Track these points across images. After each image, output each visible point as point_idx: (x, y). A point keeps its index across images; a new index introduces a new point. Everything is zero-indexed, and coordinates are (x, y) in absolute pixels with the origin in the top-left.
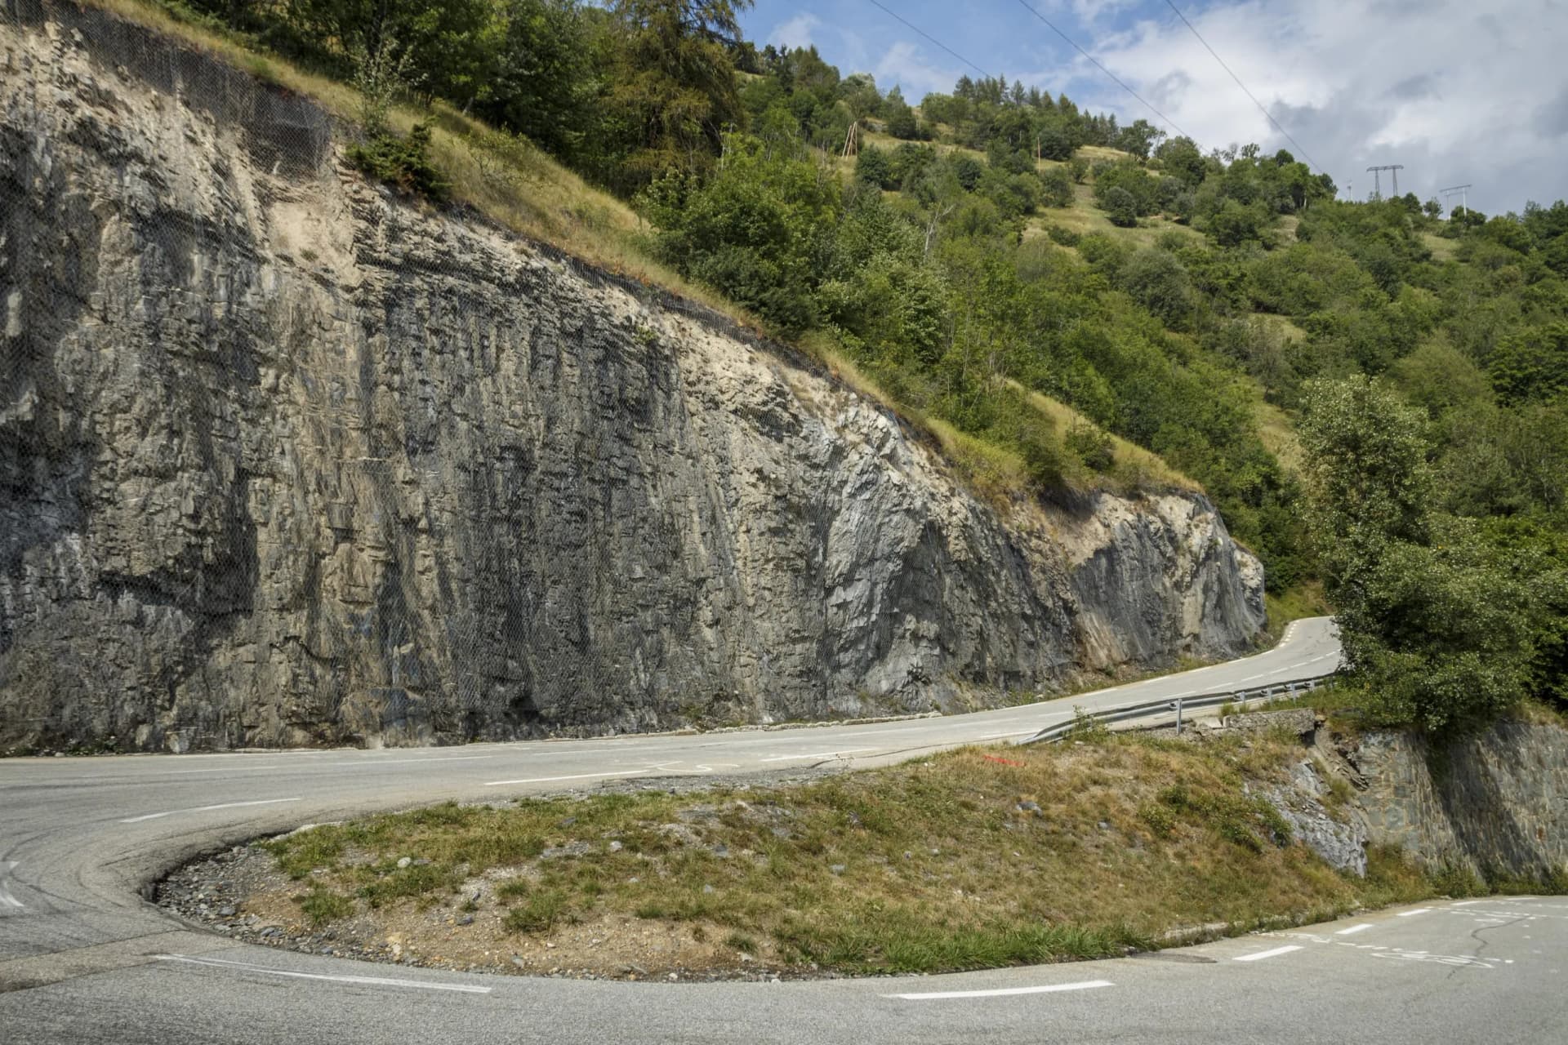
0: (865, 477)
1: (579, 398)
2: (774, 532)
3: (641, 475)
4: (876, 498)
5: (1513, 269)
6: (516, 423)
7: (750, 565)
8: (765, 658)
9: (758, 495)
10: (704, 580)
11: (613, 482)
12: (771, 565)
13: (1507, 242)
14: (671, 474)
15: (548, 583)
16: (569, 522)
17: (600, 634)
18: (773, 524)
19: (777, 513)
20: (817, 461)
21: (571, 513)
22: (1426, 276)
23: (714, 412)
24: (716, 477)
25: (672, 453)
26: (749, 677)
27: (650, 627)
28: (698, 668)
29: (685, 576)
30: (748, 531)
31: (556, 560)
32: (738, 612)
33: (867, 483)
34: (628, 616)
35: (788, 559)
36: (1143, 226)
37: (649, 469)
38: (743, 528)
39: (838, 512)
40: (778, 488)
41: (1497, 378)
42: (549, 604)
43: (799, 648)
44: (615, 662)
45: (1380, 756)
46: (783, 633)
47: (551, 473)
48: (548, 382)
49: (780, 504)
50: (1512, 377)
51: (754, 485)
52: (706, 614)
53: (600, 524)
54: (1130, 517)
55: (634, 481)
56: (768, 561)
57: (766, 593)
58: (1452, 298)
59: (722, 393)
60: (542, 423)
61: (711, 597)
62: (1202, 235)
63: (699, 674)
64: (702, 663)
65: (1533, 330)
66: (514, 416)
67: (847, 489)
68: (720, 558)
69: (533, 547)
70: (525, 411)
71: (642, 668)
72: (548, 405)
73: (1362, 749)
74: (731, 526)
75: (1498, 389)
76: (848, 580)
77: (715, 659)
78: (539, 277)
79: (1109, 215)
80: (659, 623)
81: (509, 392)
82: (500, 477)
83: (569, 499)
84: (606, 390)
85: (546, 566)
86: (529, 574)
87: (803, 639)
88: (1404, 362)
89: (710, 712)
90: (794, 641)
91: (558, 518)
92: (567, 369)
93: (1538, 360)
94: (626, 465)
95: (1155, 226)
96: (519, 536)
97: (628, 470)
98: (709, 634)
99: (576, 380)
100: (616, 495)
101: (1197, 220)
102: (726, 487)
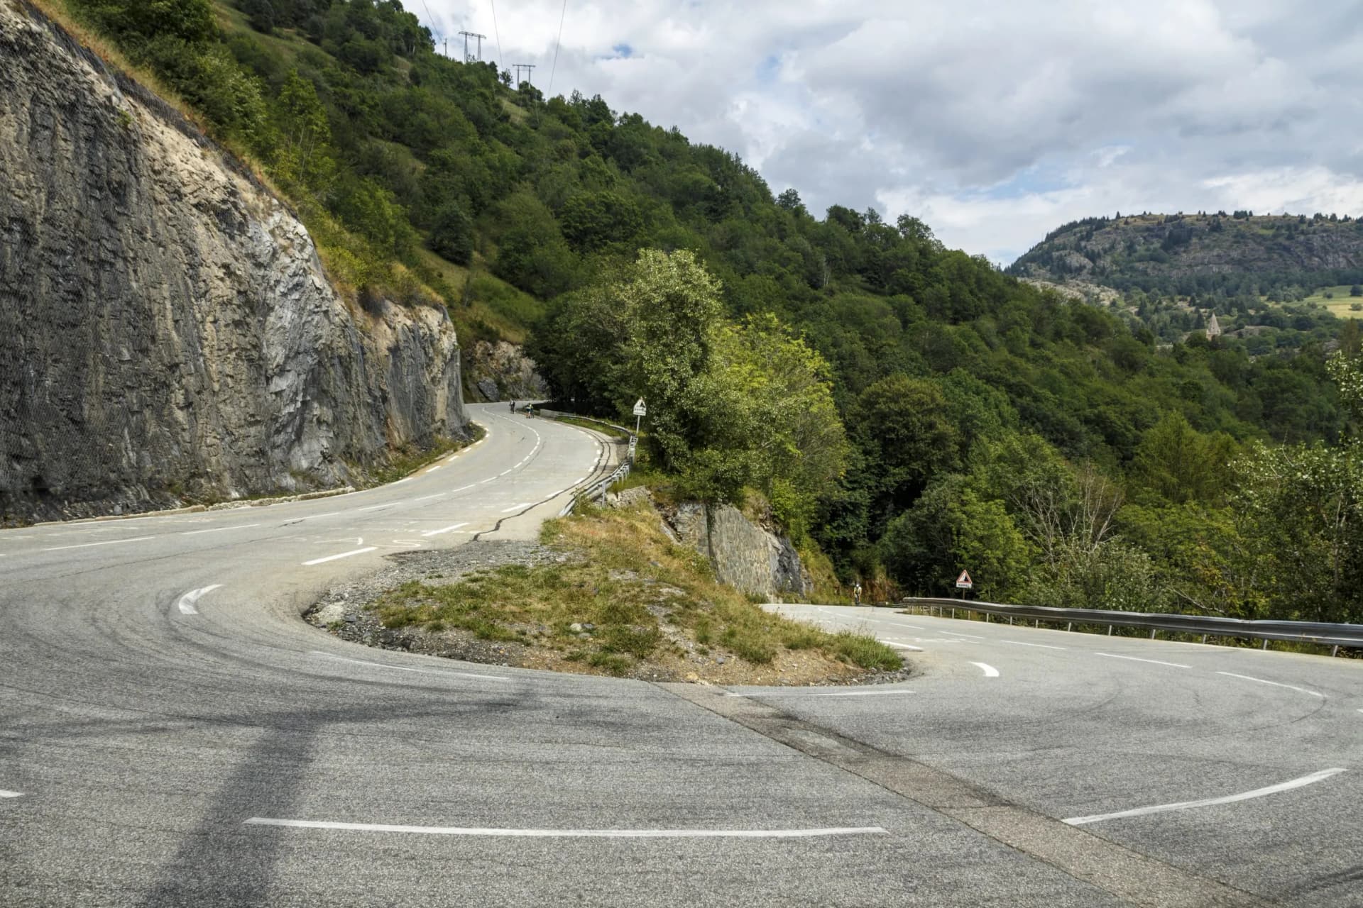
0: (296, 279)
1: (73, 174)
2: (237, 324)
3: (125, 259)
4: (303, 298)
5: (569, 143)
6: (21, 193)
7: (216, 353)
8: (228, 439)
9: (224, 289)
10: (177, 365)
11: (102, 262)
12: (233, 355)
13: (564, 120)
14: (146, 260)
15: (49, 361)
16: (65, 301)
17: (93, 412)
18: (237, 317)
19: (239, 306)
20: (260, 260)
21: (68, 292)
22: (508, 135)
23: (178, 203)
24: (184, 267)
25: (145, 239)
26: (217, 457)
27: (136, 408)
28: (176, 447)
29: (161, 360)
30: (215, 322)
31: (56, 338)
32: (205, 395)
33: (297, 285)
34: (118, 396)
35: (246, 350)
36: (278, 36)
37: (132, 255)
38: (210, 318)
39: (272, 309)
40: (240, 283)
41: (565, 227)
42: (49, 383)
43: (253, 430)
44: (109, 440)
45: (690, 519)
46: (243, 417)
47: (51, 249)
48: (46, 154)
49: (242, 299)
50: (576, 228)
51: (222, 280)
52: (179, 397)
53: (92, 305)
54: (409, 323)
55: (120, 265)
56: (231, 350)
57: (229, 380)
58: (531, 158)
59: (184, 185)
60: (43, 196)
61: (184, 381)
62: (333, 59)
63: (177, 454)
64: (178, 443)
65: (588, 194)
66: (19, 186)
67: (281, 289)
68: (189, 345)
69: (35, 324)
70: (28, 181)
71: (129, 446)
72: (47, 178)
73: (679, 514)
74: (198, 316)
75: (567, 236)
76: (282, 371)
77: (187, 439)
78: (35, 40)
79: (246, 17)
80: (144, 405)
81: (13, 160)
82: (9, 249)
83: (67, 277)
84: (97, 170)
85: (48, 343)
86: (32, 351)
87: (257, 422)
88: (502, 204)
89: (189, 489)
90: (251, 424)
91: (55, 296)
92: (63, 143)
93: (593, 218)
94: (113, 248)
95: (290, 39)
96: (23, 312)
97: (114, 253)
98: (180, 415)
99: (69, 155)
100: (105, 276)
101: (326, 42)
102: (195, 278)
